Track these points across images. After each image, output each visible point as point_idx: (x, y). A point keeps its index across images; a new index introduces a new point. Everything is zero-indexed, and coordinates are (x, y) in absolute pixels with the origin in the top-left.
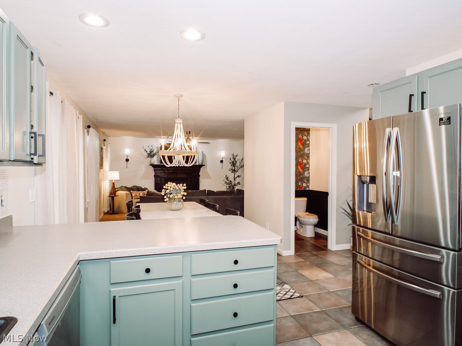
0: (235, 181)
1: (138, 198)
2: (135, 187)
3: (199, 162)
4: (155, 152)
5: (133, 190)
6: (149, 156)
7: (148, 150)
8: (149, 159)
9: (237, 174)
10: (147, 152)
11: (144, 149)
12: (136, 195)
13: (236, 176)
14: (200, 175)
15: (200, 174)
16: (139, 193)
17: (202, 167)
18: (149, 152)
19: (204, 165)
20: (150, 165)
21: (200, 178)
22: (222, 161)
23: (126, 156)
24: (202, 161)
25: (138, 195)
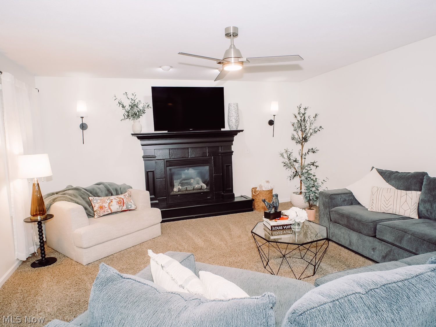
0: (303, 160)
1: (106, 213)
2: (101, 186)
3: (229, 125)
4: (141, 106)
5: (96, 195)
6: (128, 116)
7: (127, 103)
8: (130, 122)
9: (307, 146)
10: (123, 107)
11: (117, 101)
12: (101, 208)
13: (305, 151)
14: (232, 150)
15: (233, 148)
16: (109, 201)
17: (236, 134)
18: (128, 108)
19: (242, 131)
20: (133, 135)
21: (233, 157)
22: (271, 123)
23: (81, 117)
24: (238, 123)
25: (106, 207)
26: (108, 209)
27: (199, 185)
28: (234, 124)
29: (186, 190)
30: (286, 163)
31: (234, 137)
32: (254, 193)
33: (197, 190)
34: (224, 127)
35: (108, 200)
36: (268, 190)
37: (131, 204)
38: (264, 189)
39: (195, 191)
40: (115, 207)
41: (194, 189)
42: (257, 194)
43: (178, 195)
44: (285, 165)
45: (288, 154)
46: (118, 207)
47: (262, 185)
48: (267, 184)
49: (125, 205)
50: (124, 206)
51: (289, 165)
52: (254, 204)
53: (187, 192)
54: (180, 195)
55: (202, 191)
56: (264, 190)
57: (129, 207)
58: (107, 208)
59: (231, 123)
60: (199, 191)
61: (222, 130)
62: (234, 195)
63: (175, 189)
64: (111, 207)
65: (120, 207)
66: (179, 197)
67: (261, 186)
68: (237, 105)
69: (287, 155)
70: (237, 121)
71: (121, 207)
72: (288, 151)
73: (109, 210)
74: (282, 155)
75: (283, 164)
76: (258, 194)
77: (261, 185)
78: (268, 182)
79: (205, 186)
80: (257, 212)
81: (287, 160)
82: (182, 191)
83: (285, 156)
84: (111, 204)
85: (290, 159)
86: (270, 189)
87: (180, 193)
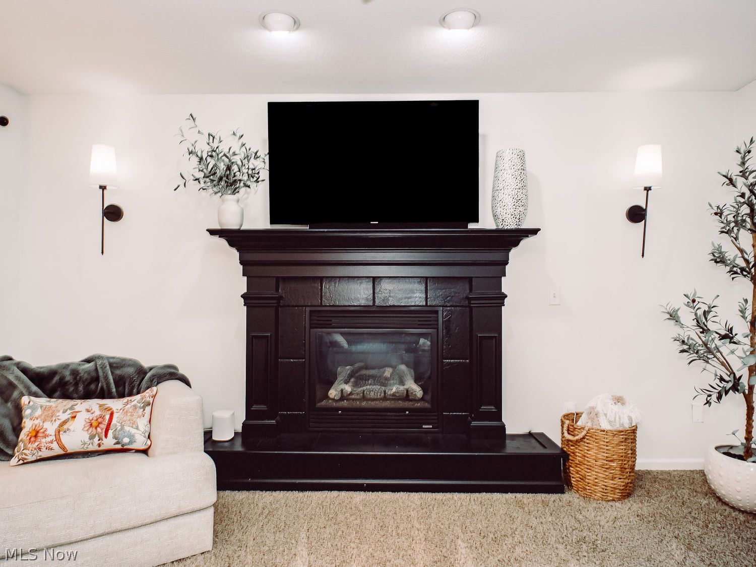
3: (495, 216)
12: (34, 434)
14: (504, 290)
15: (507, 286)
17: (516, 244)
19: (535, 232)
21: (506, 311)
22: (636, 214)
23: (101, 187)
24: (521, 209)
25: (47, 433)
26: (52, 442)
27: (402, 388)
28: (508, 211)
29: (364, 398)
30: (691, 342)
31: (510, 250)
32: (566, 434)
33: (393, 399)
34: (476, 220)
35: (65, 412)
36: (621, 429)
37: (133, 431)
38: (605, 426)
39: (388, 404)
40: (77, 438)
41: (385, 398)
42: (577, 438)
43: (337, 409)
44: (687, 347)
45: (700, 312)
46: (86, 437)
47: (599, 409)
48: (617, 408)
49: (110, 433)
50: (106, 436)
51: (702, 350)
52: (569, 469)
53: (364, 404)
54: (344, 409)
55: (407, 404)
56: (603, 428)
57: (126, 440)
58: (49, 439)
59: (499, 209)
60: (401, 404)
61: (472, 226)
62: (503, 428)
63: (333, 393)
64: (64, 438)
65: (92, 437)
66: (340, 415)
67: (593, 414)
68: (522, 156)
69: (696, 314)
70: (521, 203)
71: (97, 438)
72: (697, 300)
73: (55, 445)
74: (673, 316)
75: (678, 346)
76: (584, 438)
77: (593, 408)
78: (619, 400)
79: (418, 391)
80: (576, 501)
81: (692, 333)
82: (353, 400)
83: (687, 317)
84: (65, 427)
85: (705, 330)
86: (627, 426)
87: (345, 404)
